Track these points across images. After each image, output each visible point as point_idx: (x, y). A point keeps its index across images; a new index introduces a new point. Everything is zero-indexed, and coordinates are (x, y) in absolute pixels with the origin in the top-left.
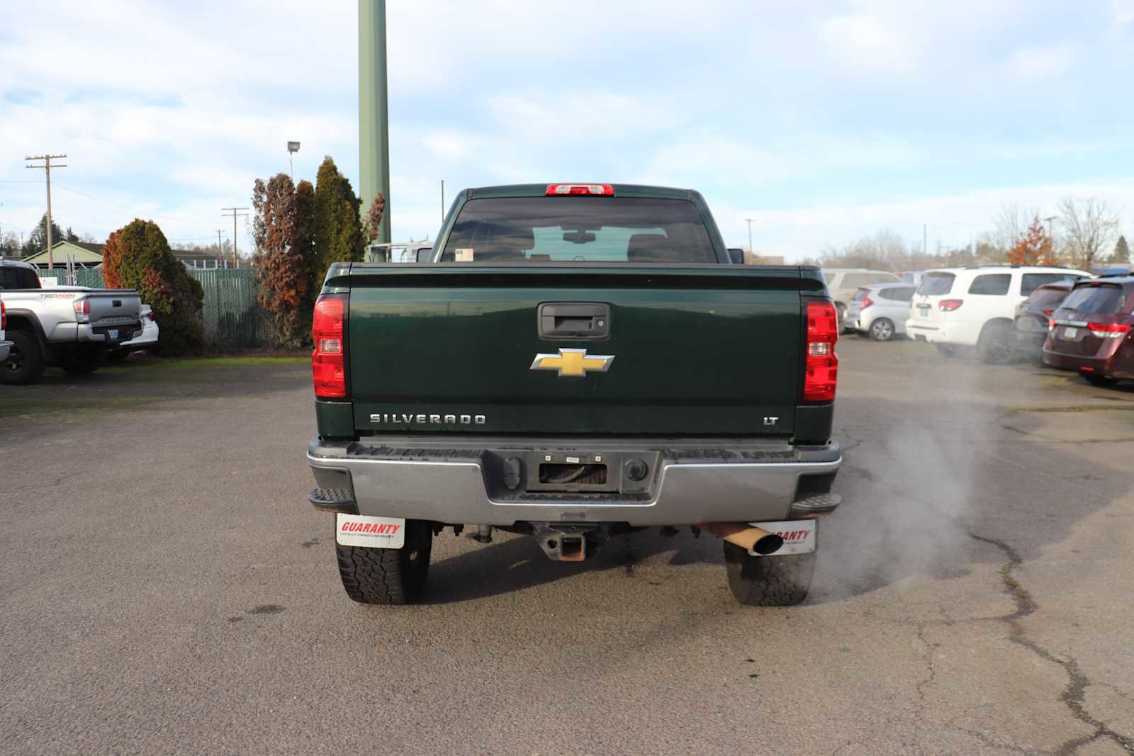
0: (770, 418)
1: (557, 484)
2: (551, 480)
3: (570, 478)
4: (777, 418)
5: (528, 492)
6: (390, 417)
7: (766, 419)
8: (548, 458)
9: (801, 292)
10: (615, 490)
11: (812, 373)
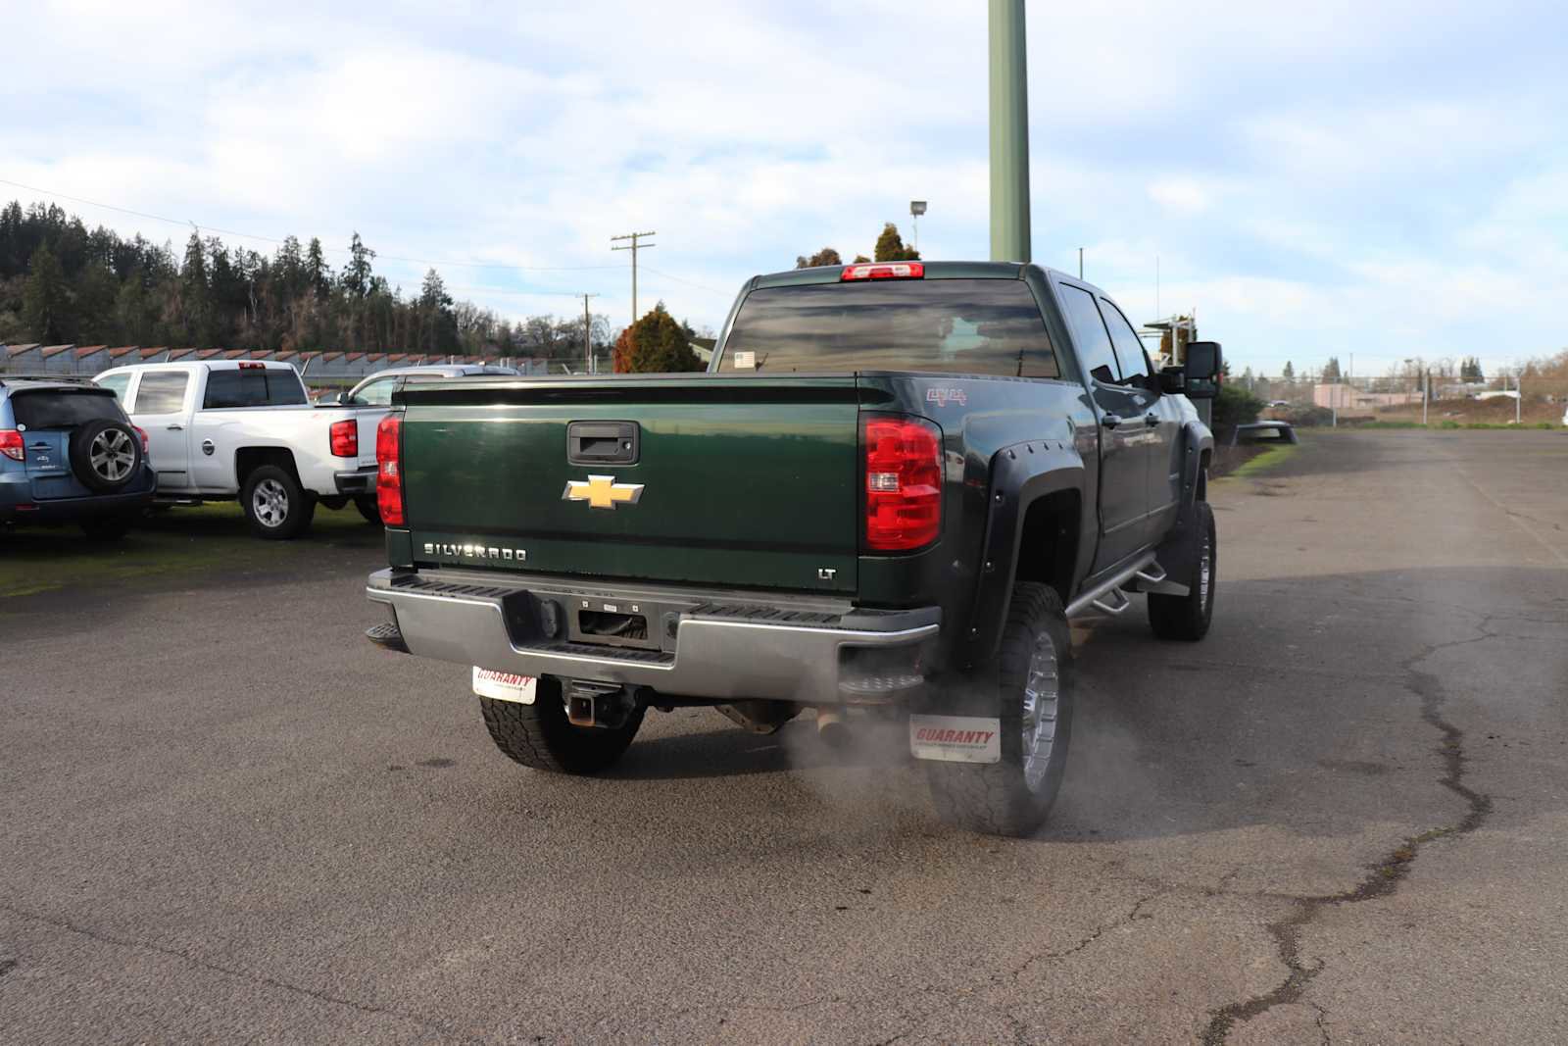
0: (827, 570)
1: (600, 637)
2: (598, 631)
3: (615, 630)
4: (834, 571)
5: (572, 642)
6: (441, 548)
7: (821, 571)
8: (585, 604)
9: (861, 406)
10: (657, 648)
11: (874, 513)
